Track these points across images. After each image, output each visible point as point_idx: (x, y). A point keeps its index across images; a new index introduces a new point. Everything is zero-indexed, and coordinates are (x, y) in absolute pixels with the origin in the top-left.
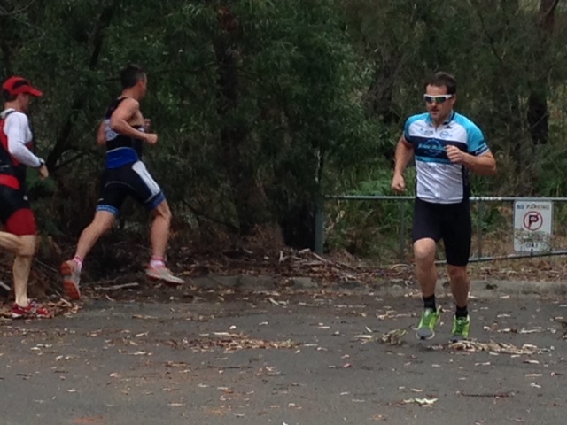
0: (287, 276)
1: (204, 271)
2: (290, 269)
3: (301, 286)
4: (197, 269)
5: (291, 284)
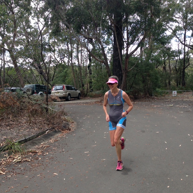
0: (154, 99)
1: (145, 99)
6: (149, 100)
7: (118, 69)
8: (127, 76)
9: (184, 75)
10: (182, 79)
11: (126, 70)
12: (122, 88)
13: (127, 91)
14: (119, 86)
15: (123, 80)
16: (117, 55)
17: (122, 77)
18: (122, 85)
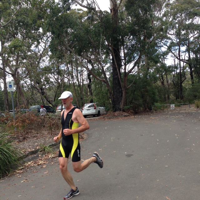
2: (153, 112)
4: (144, 113)
6: (148, 114)
7: (118, 87)
9: (181, 89)
10: (181, 93)
12: (122, 104)
13: (128, 107)
14: (119, 102)
15: (123, 97)
16: (116, 74)
17: (122, 94)
18: (123, 101)
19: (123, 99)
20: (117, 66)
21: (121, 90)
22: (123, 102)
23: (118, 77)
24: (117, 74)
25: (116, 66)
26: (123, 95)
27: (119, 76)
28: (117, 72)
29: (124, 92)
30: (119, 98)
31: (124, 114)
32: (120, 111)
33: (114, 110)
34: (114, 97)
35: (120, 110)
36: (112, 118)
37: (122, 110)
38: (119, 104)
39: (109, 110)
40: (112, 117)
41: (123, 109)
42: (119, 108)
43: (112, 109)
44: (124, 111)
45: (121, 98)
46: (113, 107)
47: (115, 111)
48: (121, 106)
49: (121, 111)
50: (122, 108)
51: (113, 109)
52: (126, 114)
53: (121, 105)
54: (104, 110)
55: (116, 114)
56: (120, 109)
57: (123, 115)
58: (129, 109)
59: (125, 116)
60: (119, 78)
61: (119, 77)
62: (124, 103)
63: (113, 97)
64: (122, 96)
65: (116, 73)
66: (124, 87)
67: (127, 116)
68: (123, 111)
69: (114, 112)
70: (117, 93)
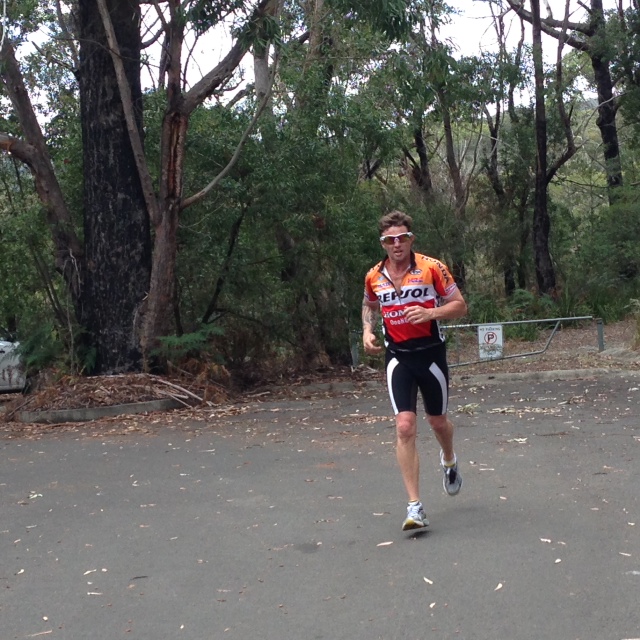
0: (360, 381)
1: (308, 382)
2: (360, 377)
3: (371, 386)
4: (303, 381)
5: (364, 385)
6: (331, 389)
7: (120, 196)
8: (180, 239)
9: (544, 222)
10: (538, 249)
11: (172, 195)
12: (150, 318)
13: (187, 338)
14: (130, 308)
15: (155, 266)
16: (109, 98)
17: (149, 246)
18: (152, 299)
19: (154, 283)
20: (112, 42)
21: (139, 216)
22: (152, 306)
23: (124, 123)
24: (117, 100)
25: (105, 40)
26: (159, 252)
27: (130, 120)
28: (116, 88)
29: (160, 235)
30: (127, 276)
31: (159, 392)
32: (131, 370)
33: (90, 361)
34: (91, 264)
35: (133, 360)
36: (71, 420)
37: (144, 362)
38: (128, 316)
39: (48, 361)
40: (76, 414)
41: (155, 352)
42: (123, 349)
43: (70, 355)
44: (158, 368)
45: (139, 277)
46: (84, 340)
47: (96, 370)
48: (143, 334)
49: (137, 368)
50: (148, 351)
51: (82, 355)
52: (174, 390)
53: (140, 323)
54: (16, 361)
55: (101, 391)
56: (135, 355)
57: (151, 397)
58: (194, 354)
59: (171, 405)
60: (126, 133)
61: (131, 125)
62: (161, 310)
63: (84, 269)
64: (146, 260)
65: (110, 92)
66: (164, 194)
67: (181, 407)
68: (154, 372)
69: (86, 374)
70: (109, 238)
